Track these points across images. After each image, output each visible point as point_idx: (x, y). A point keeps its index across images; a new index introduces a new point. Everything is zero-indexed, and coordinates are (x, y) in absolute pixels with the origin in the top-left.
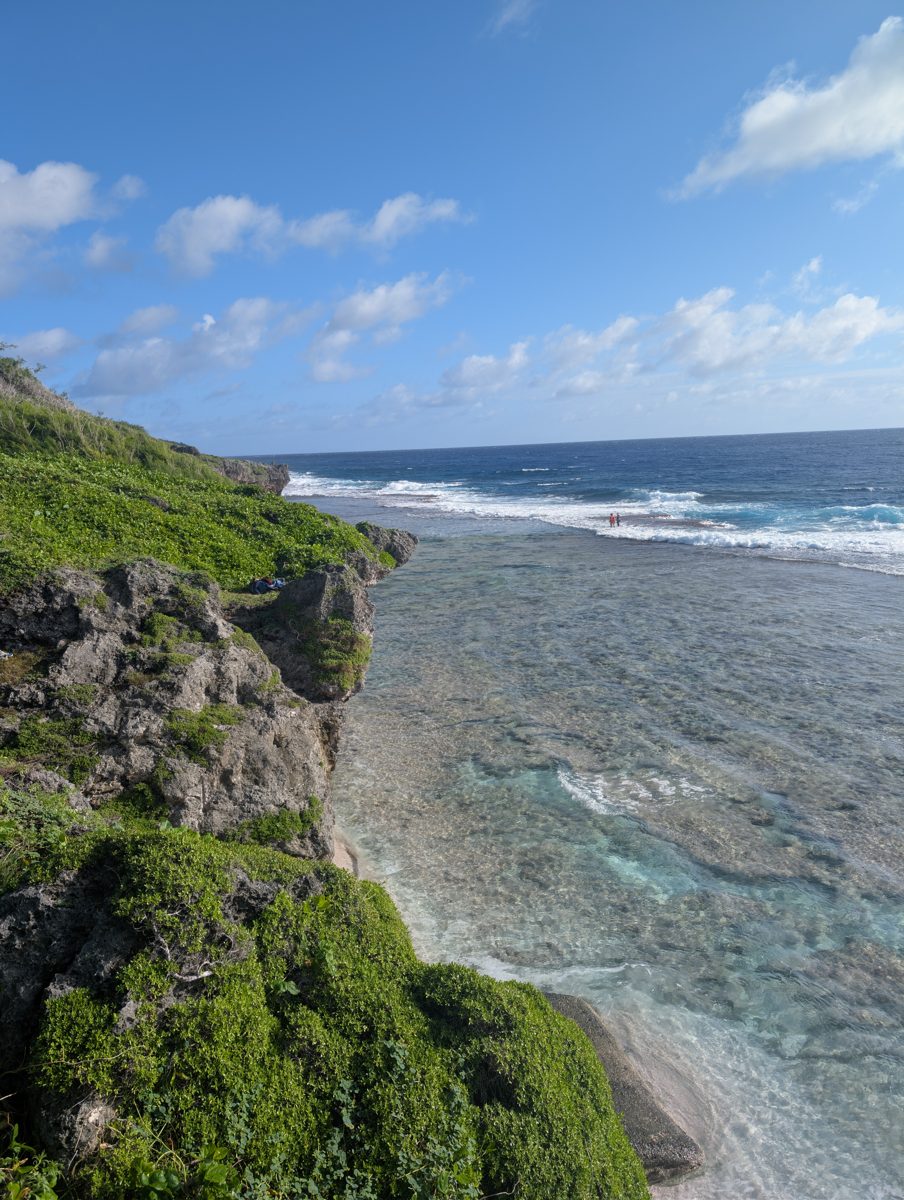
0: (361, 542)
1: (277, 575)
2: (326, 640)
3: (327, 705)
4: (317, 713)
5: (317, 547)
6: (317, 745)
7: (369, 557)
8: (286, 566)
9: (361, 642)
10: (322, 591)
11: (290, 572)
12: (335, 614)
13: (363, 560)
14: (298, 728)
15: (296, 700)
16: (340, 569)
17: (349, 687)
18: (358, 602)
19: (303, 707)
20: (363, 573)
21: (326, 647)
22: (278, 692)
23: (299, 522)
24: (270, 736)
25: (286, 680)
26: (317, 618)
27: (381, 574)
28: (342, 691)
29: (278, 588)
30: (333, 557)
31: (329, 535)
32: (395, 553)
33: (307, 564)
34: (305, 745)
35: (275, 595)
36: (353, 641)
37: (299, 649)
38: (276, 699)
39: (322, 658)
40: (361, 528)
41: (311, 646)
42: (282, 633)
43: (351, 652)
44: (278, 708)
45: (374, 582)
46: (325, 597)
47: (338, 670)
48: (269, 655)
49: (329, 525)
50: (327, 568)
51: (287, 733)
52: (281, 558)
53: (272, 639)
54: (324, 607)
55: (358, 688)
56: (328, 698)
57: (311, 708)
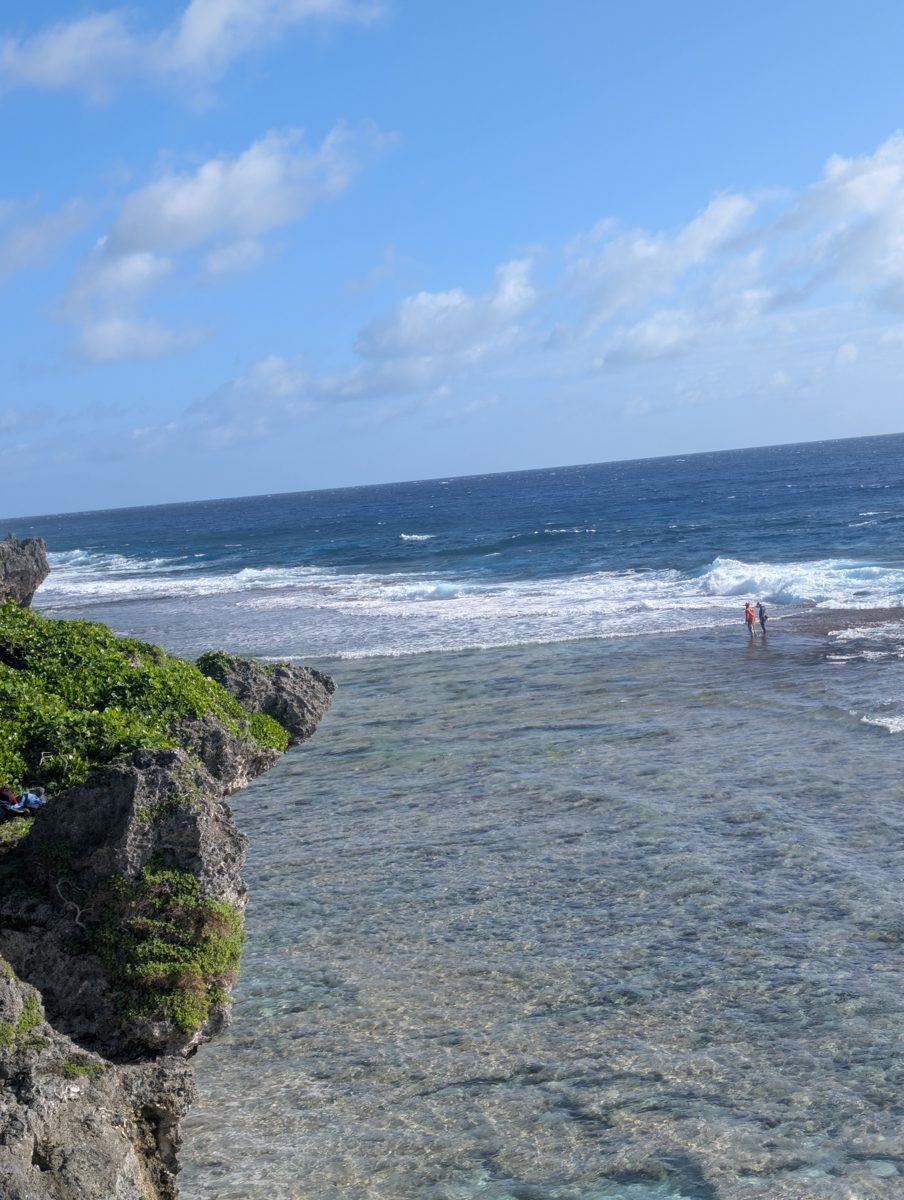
0: (208, 695)
1: (28, 781)
2: (140, 921)
3: (149, 1067)
4: (127, 1086)
5: (113, 714)
6: (132, 1160)
7: (229, 728)
8: (46, 760)
9: (218, 920)
10: (126, 810)
11: (57, 773)
12: (159, 859)
13: (216, 737)
14: (87, 1123)
15: (79, 1060)
16: (165, 759)
17: (198, 1023)
18: (209, 830)
19: (96, 1075)
20: (217, 765)
21: (142, 935)
22: (38, 1043)
23: (72, 661)
24: (24, 1147)
25: (53, 1016)
26: (118, 873)
27: (257, 765)
28: (181, 1031)
29: (31, 811)
30: (151, 735)
31: (139, 686)
32: (287, 716)
33: (91, 754)
34: (105, 1161)
35: (22, 827)
36: (201, 918)
37: (81, 945)
38: (34, 1060)
39: (134, 960)
40: (210, 665)
41: (107, 935)
42: (43, 911)
43: (197, 943)
44: (38, 1081)
45: (242, 782)
46: (134, 823)
47: (171, 985)
48: (15, 961)
49: (138, 664)
50: (136, 761)
51: (62, 1136)
52: (35, 743)
53: (22, 926)
54: (133, 846)
55: (217, 1023)
56: (151, 1052)
57: (114, 1077)
